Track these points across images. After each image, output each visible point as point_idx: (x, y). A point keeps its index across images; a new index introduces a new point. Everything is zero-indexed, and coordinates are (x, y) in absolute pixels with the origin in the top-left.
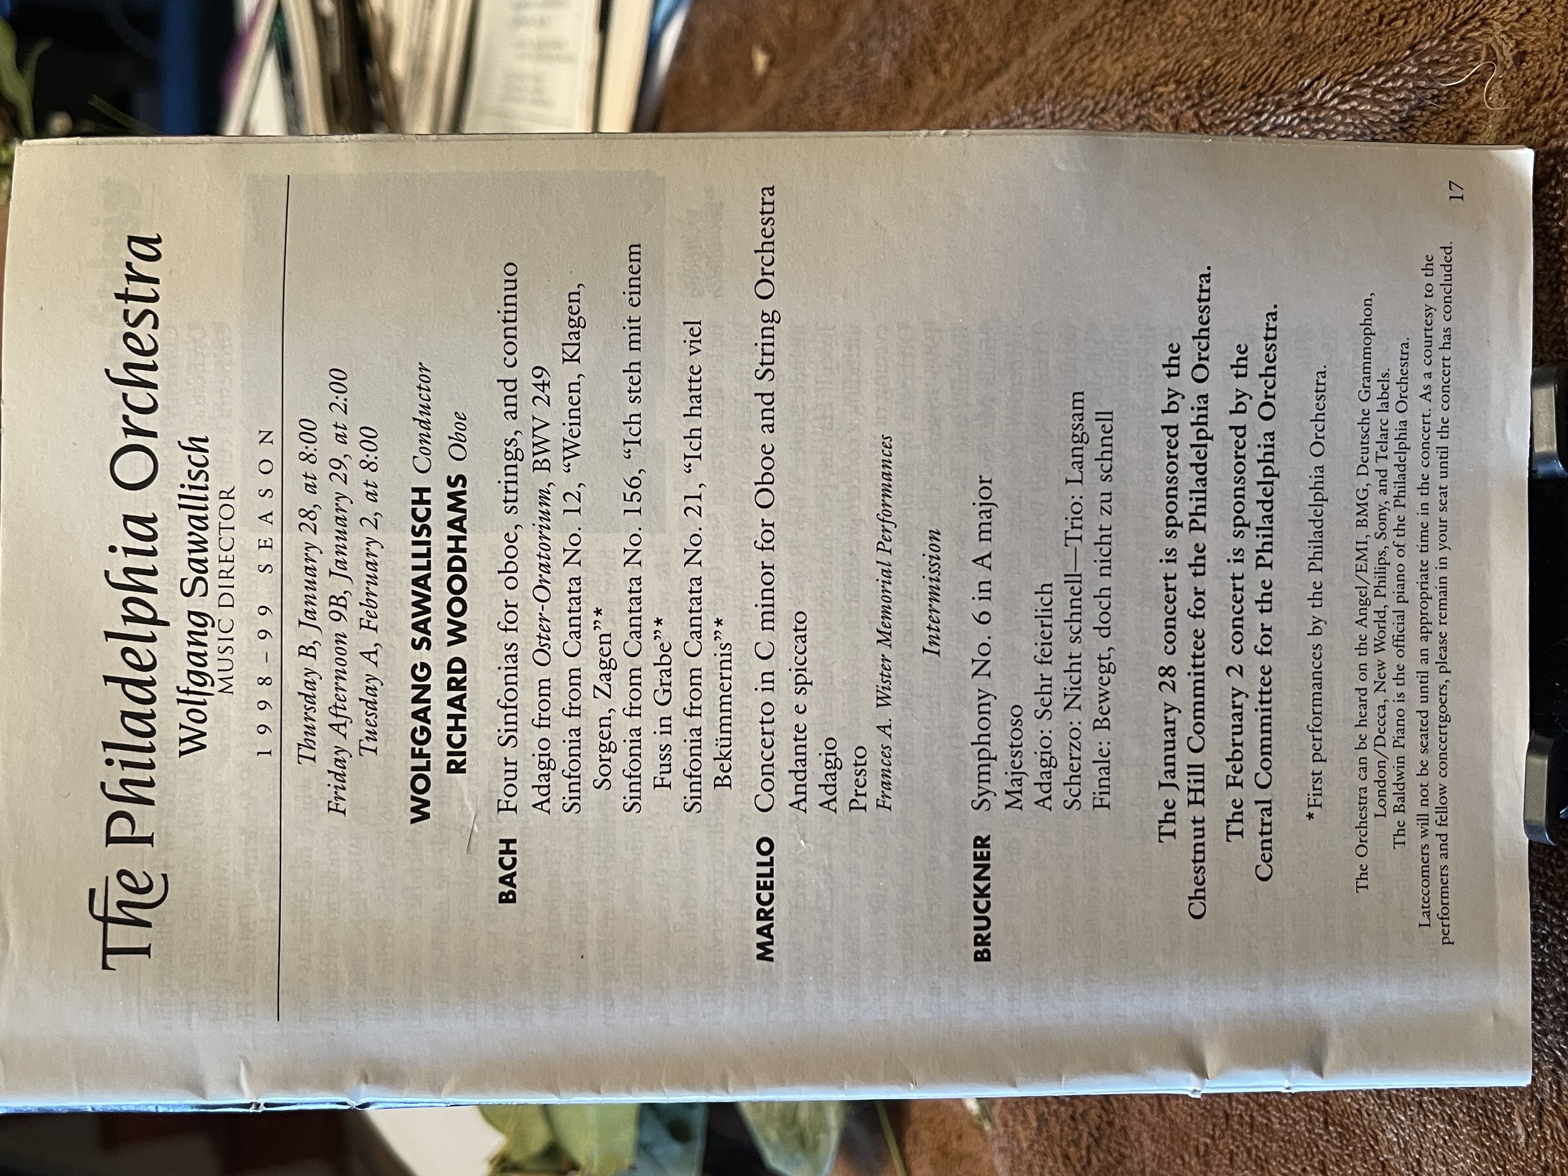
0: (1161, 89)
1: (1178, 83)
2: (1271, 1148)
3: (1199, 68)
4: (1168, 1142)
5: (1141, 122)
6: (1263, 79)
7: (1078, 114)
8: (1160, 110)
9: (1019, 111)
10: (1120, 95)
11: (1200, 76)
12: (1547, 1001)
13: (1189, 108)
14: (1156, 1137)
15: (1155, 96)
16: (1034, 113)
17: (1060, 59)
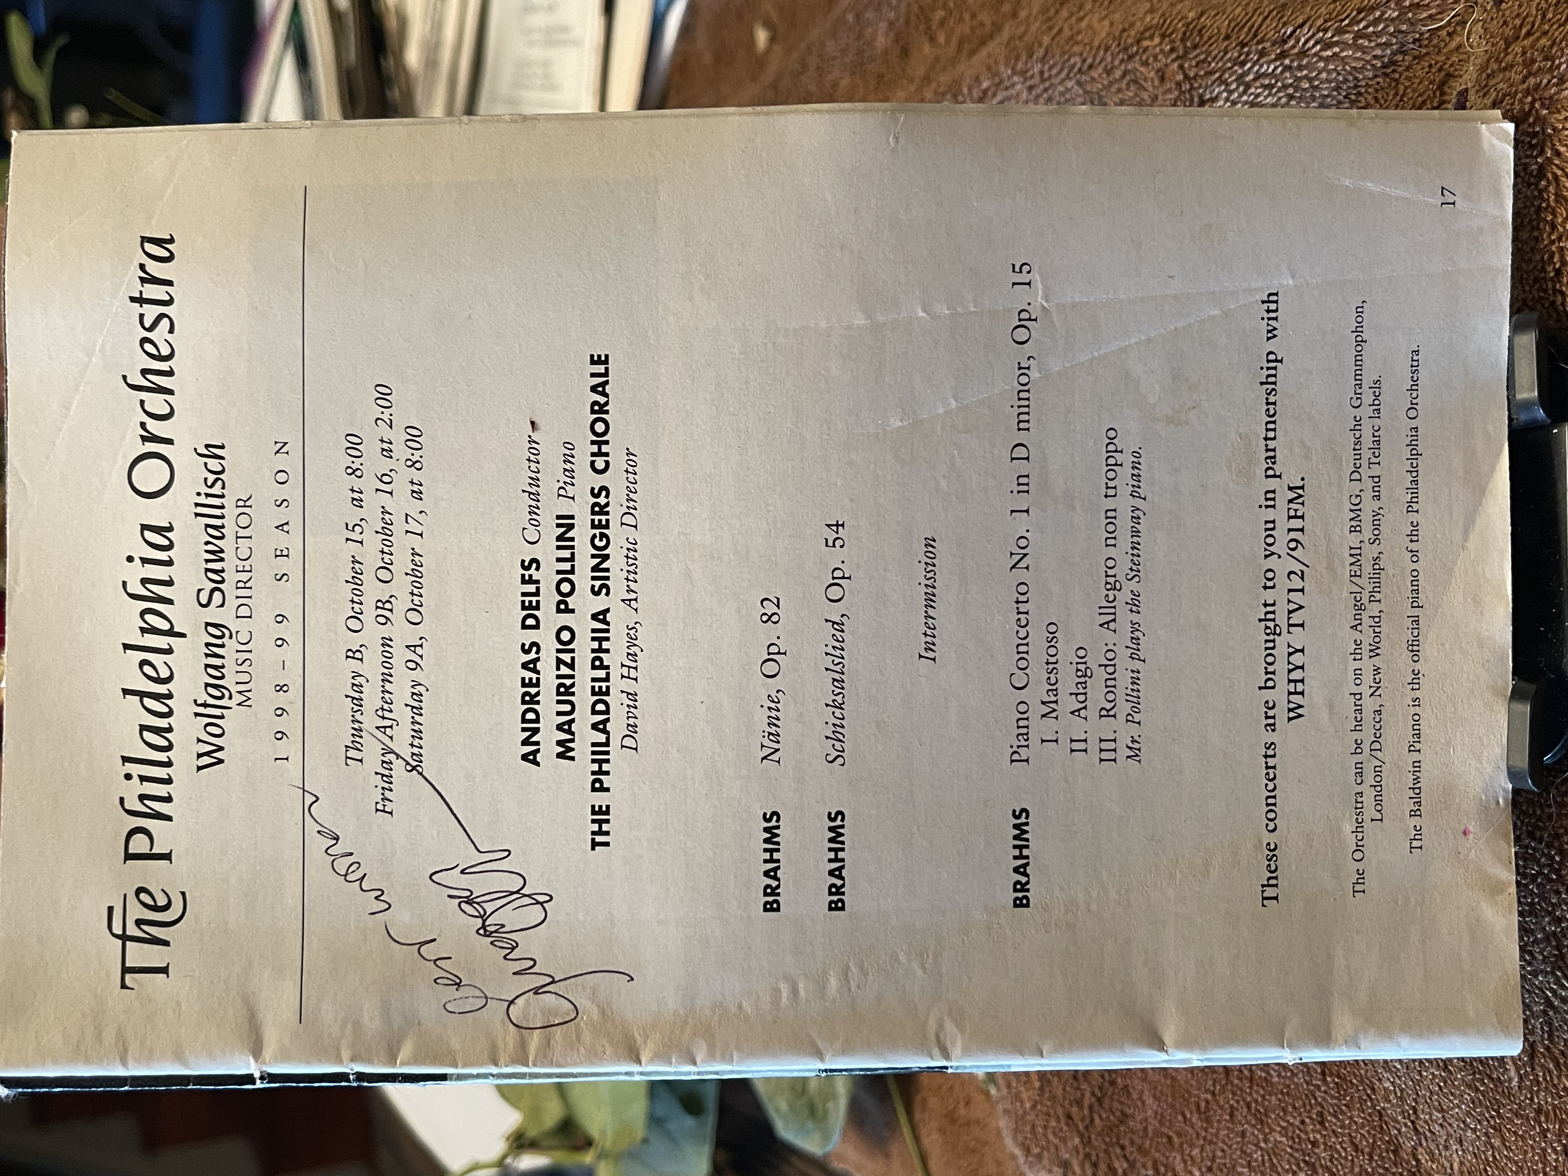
0: (1146, 43)
1: (1163, 36)
2: (1270, 1102)
3: (1183, 22)
4: (1170, 1100)
5: (1128, 78)
6: (1246, 29)
7: (1066, 71)
8: (1146, 64)
9: (1009, 72)
10: (1106, 51)
11: (1184, 29)
12: (1536, 942)
13: (1174, 61)
14: (1158, 1095)
15: (1141, 50)
16: (1023, 73)
17: (1050, 19)
